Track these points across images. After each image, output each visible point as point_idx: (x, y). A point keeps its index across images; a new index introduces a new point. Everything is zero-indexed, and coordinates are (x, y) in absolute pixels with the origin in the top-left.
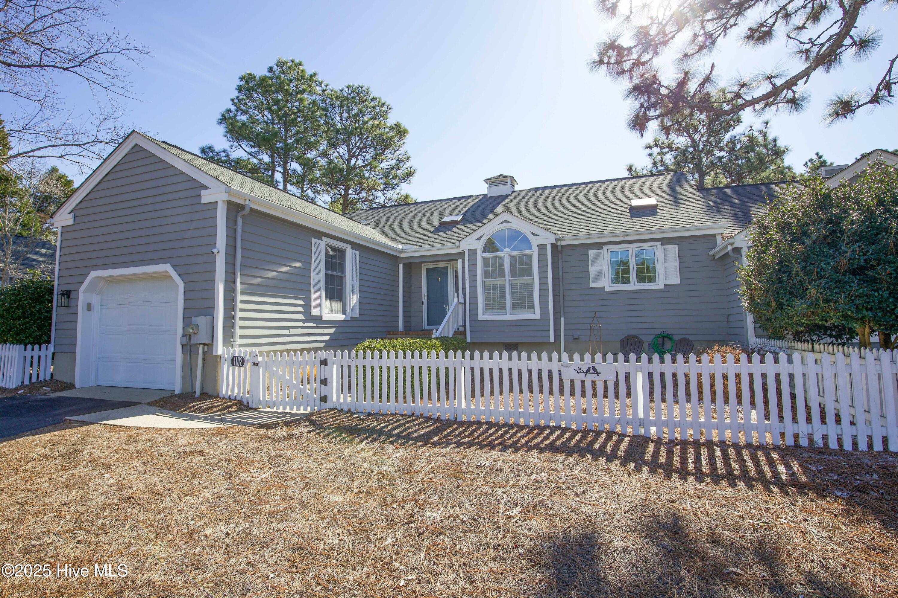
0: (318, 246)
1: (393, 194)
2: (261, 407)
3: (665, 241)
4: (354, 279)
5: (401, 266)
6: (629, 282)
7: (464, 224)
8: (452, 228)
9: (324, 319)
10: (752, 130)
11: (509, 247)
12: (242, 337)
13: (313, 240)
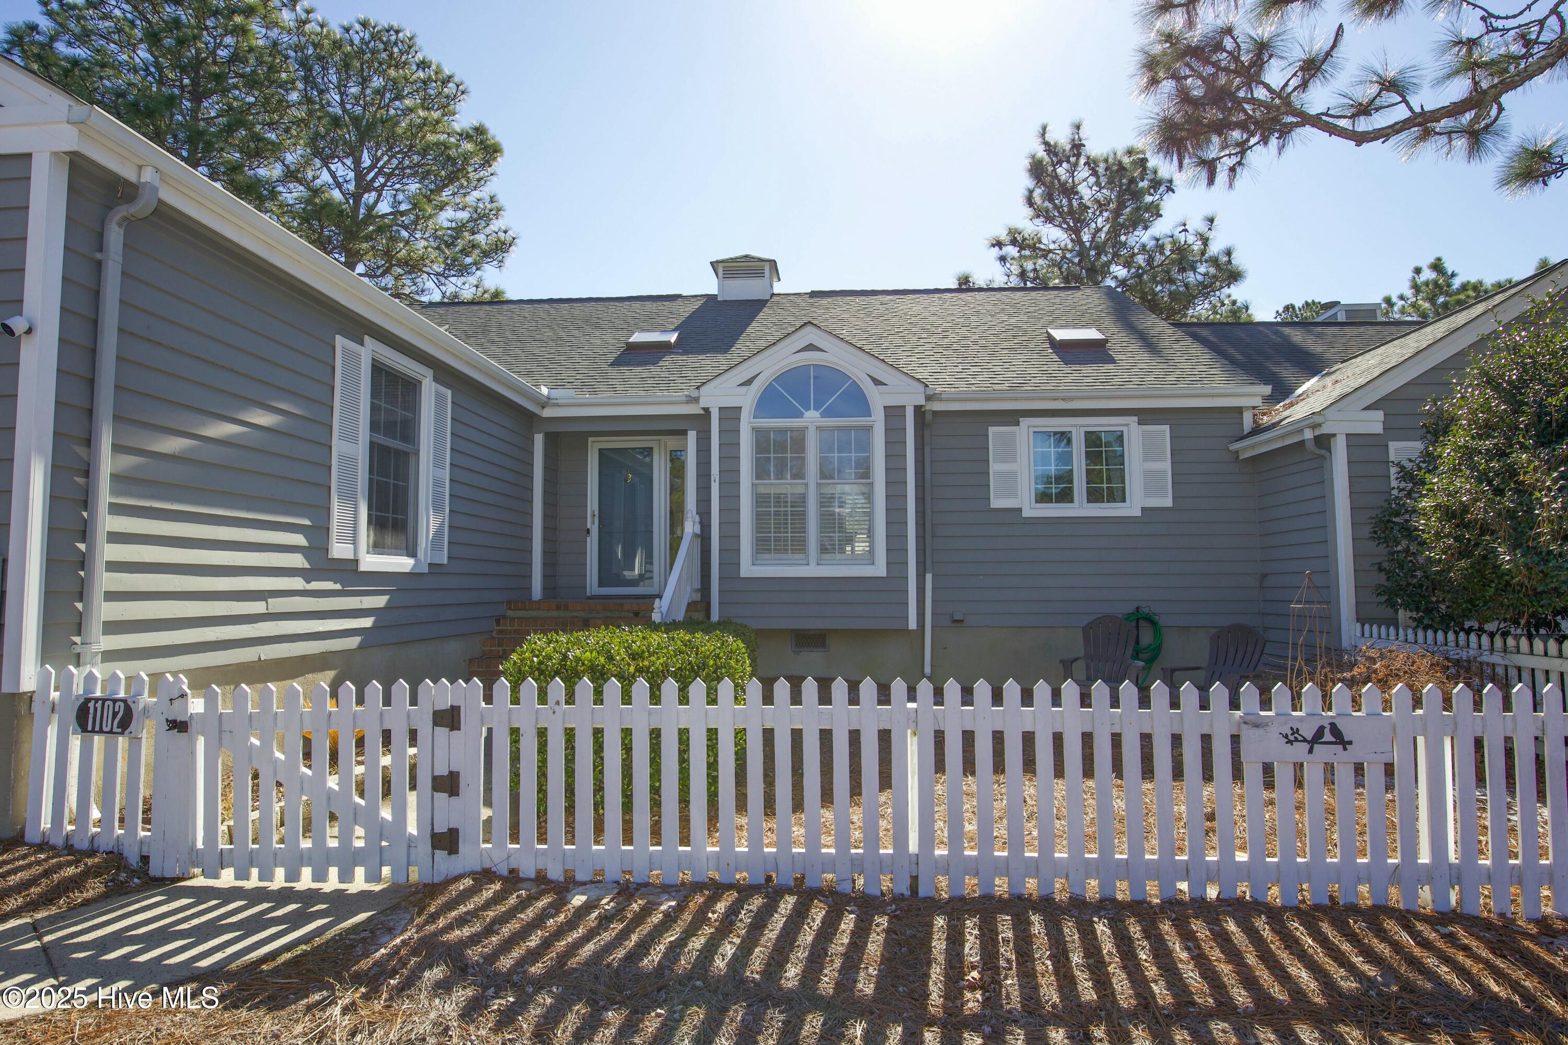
0: (352, 359)
1: (465, 288)
2: (197, 871)
3: (1146, 416)
4: (438, 464)
5: (539, 439)
6: (1072, 501)
7: (685, 353)
8: (660, 359)
9: (363, 568)
10: (1186, 230)
11: (816, 409)
12: (112, 627)
13: (340, 342)
